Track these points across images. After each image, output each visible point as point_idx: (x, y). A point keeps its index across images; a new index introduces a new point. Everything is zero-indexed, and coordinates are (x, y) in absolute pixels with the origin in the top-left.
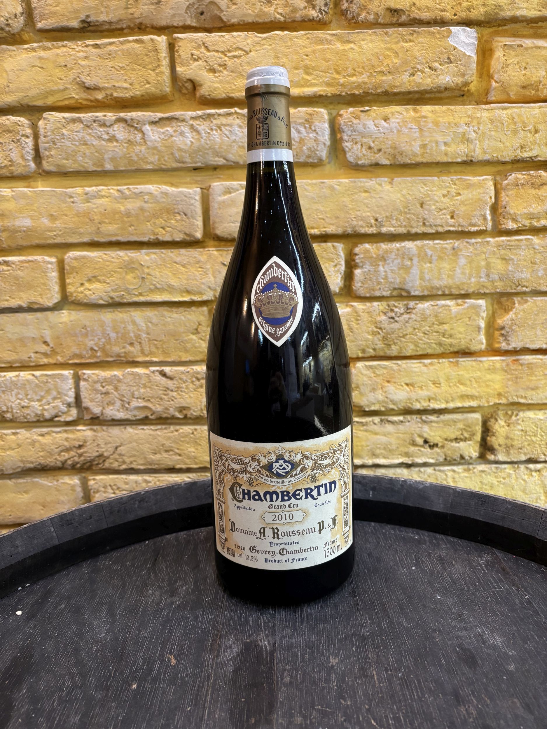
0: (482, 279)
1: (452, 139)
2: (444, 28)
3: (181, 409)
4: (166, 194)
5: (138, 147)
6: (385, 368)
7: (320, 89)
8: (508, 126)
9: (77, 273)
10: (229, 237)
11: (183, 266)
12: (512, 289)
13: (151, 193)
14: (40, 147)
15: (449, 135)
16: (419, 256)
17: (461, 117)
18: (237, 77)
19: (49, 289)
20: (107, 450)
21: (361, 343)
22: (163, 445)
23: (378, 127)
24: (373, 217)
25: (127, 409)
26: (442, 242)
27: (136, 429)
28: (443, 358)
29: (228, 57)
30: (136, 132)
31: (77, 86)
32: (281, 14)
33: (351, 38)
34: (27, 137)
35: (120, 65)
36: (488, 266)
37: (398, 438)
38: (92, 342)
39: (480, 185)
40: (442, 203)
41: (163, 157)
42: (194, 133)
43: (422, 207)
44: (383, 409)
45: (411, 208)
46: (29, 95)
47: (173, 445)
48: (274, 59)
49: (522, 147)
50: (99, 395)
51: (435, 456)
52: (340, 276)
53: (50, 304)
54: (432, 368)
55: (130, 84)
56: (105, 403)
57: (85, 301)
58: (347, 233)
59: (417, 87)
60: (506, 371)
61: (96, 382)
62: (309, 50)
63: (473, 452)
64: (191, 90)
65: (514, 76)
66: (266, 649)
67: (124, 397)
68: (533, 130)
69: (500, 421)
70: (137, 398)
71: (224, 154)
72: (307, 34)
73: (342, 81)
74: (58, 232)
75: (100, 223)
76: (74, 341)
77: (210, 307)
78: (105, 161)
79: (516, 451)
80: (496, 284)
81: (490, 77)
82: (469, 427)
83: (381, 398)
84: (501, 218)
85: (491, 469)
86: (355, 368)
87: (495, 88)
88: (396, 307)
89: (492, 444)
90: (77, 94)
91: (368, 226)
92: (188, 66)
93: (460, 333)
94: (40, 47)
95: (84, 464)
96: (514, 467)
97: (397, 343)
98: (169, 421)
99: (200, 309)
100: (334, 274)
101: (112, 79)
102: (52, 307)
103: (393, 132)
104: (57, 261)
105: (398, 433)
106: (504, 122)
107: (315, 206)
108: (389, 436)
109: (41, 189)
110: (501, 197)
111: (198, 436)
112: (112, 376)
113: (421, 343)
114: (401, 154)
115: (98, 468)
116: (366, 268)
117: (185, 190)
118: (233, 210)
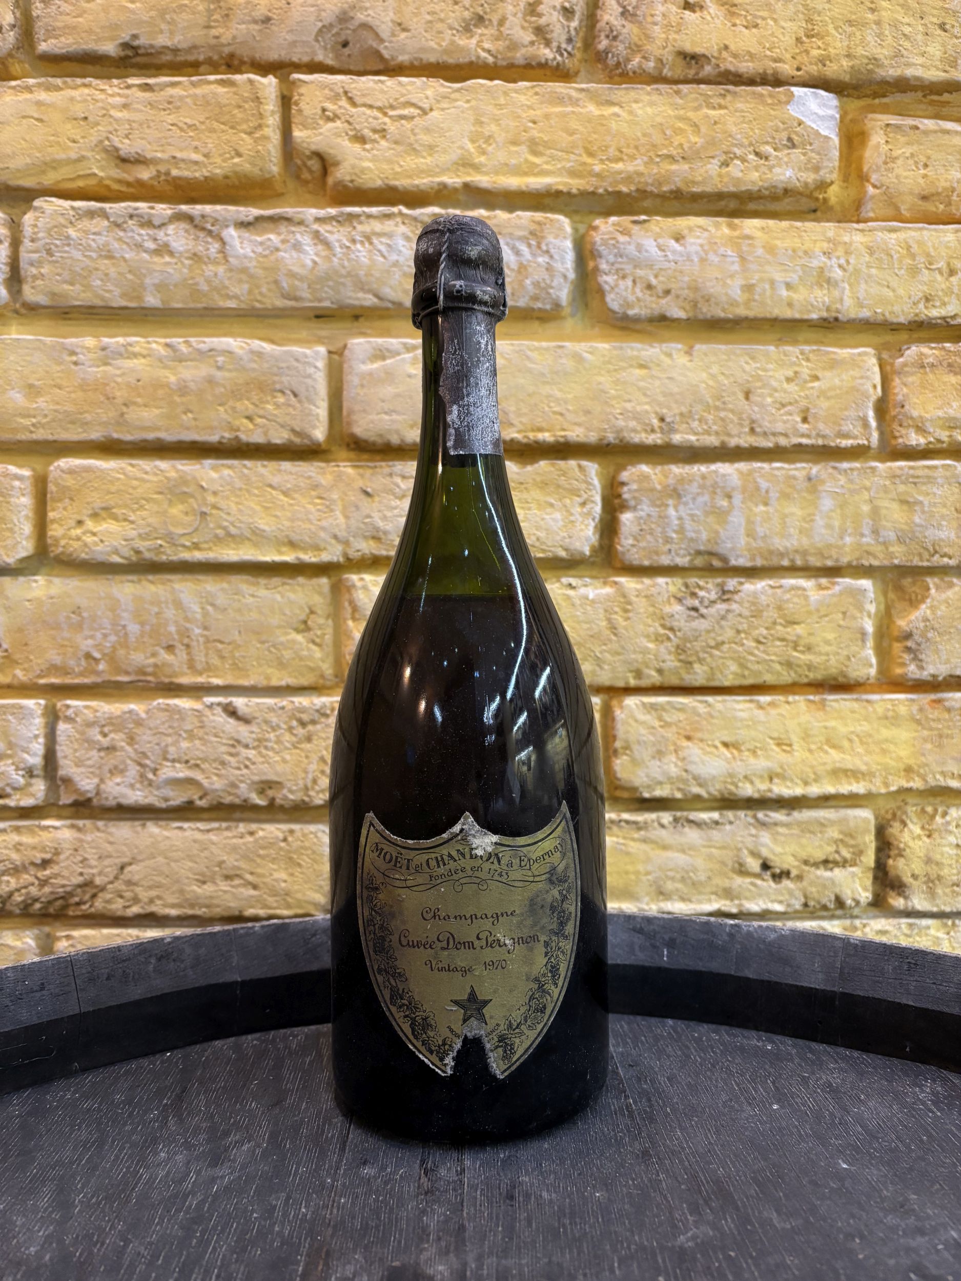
0: (864, 540)
1: (800, 278)
2: (781, 89)
3: (264, 786)
4: (260, 354)
5: (211, 267)
6: (681, 710)
7: (558, 180)
8: (901, 262)
9: (71, 499)
10: (379, 441)
11: (285, 493)
12: (921, 560)
13: (230, 352)
14: (21, 259)
15: (795, 271)
16: (744, 489)
17: (815, 241)
18: (405, 152)
19: (11, 530)
20: (102, 873)
21: (633, 656)
22: (220, 864)
23: (663, 251)
24: (656, 413)
25: (151, 783)
26: (786, 466)
27: (165, 829)
28: (794, 693)
29: (390, 117)
30: (210, 240)
31: (104, 155)
32: (489, 51)
33: (613, 98)
35: (188, 121)
36: (875, 512)
37: (710, 857)
38: (90, 642)
39: (854, 363)
40: (785, 391)
41: (258, 287)
42: (320, 247)
43: (747, 398)
44: (679, 795)
45: (727, 399)
46: (11, 166)
47: (242, 864)
48: (474, 125)
49: (927, 300)
50: (94, 753)
51: (787, 897)
52: (593, 524)
53: (11, 559)
54: (773, 712)
55: (206, 156)
56: (106, 768)
57: (83, 556)
58: (605, 442)
59: (734, 186)
60: (918, 722)
61: (90, 725)
62: (538, 112)
63: (860, 889)
64: (318, 174)
65: (906, 178)
67: (147, 757)
68: (945, 270)
69: (911, 825)
70: (173, 761)
71: (375, 286)
72: (533, 87)
73: (597, 168)
74: (39, 418)
75: (125, 405)
76: (54, 638)
77: (334, 579)
78: (145, 289)
79: (948, 890)
80: (891, 549)
81: (863, 178)
82: (851, 836)
83: (674, 771)
84: (895, 426)
85: (900, 928)
86: (621, 707)
87: (873, 197)
88: (701, 588)
89: (900, 874)
90: (102, 168)
91: (646, 431)
92: (315, 128)
93: (828, 642)
94: (39, 85)
95: (50, 902)
96: (946, 925)
97: (704, 659)
98: (238, 815)
99: (315, 581)
100: (581, 519)
101: (170, 145)
102: (13, 566)
103: (692, 261)
104: (33, 476)
105: (710, 847)
106: (893, 252)
107: (546, 390)
108: (692, 853)
109: (14, 336)
110: (894, 387)
111: (296, 844)
112: (125, 713)
113: (751, 661)
114: (708, 301)
115: (79, 913)
116: (642, 510)
117: (296, 349)
118: (389, 390)
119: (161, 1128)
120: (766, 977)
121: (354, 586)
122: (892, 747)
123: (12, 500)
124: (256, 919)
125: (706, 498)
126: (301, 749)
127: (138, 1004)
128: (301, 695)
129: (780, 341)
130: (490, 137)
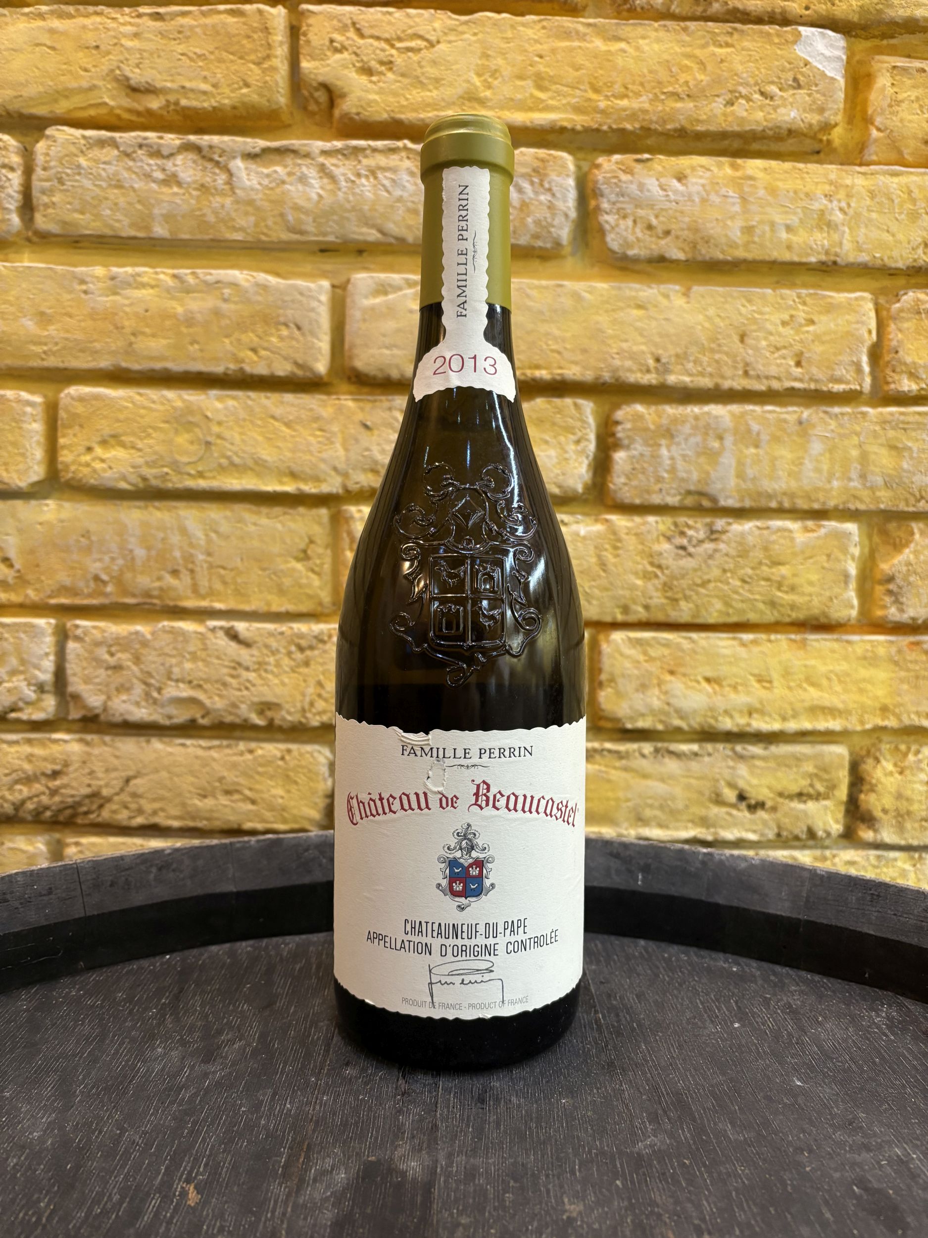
0: (852, 484)
1: (801, 219)
2: (788, 29)
3: (264, 707)
4: (265, 287)
5: (218, 199)
6: (667, 644)
7: (562, 116)
8: (901, 206)
9: (81, 426)
10: (380, 375)
11: (288, 425)
12: (907, 505)
13: (236, 285)
14: (33, 187)
15: (795, 214)
16: (736, 431)
17: (817, 183)
18: (412, 85)
19: (23, 455)
20: (108, 784)
21: (621, 592)
22: (221, 779)
23: (665, 190)
24: (652, 354)
25: (155, 702)
26: (778, 409)
27: (169, 744)
28: (777, 632)
29: (398, 49)
30: (217, 171)
31: (115, 85)
33: (621, 33)
34: (12, 169)
35: (198, 51)
36: (864, 457)
37: (688, 787)
38: (98, 565)
39: (850, 307)
40: (780, 335)
41: (264, 220)
42: (326, 181)
43: (742, 341)
44: (660, 727)
45: (722, 341)
46: (24, 94)
47: (242, 780)
48: (480, 58)
50: (102, 672)
51: (760, 827)
52: (586, 462)
53: (22, 483)
54: (756, 649)
55: (215, 86)
56: (113, 686)
57: (92, 481)
58: (601, 381)
59: (738, 125)
60: (896, 663)
61: (98, 644)
62: (545, 47)
63: (832, 822)
64: (324, 106)
65: (910, 121)
66: (414, 1179)
67: (152, 677)
69: (884, 763)
70: (177, 681)
71: (379, 221)
72: (540, 21)
73: (602, 104)
74: (50, 346)
75: (134, 334)
76: (64, 560)
77: (333, 510)
78: (153, 219)
79: (916, 825)
80: (878, 494)
81: (868, 121)
82: (825, 770)
83: (656, 703)
84: (888, 371)
85: (868, 859)
86: (608, 641)
87: (876, 140)
88: (689, 527)
89: (871, 808)
90: (113, 98)
91: (641, 371)
92: (322, 60)
93: (811, 583)
94: (52, 12)
95: (60, 811)
96: (912, 858)
97: (690, 597)
98: (238, 733)
99: (314, 512)
100: (574, 457)
101: (179, 74)
102: (26, 490)
103: (693, 201)
104: (45, 403)
105: (687, 777)
106: (894, 197)
107: (544, 328)
108: (671, 782)
109: (26, 264)
110: (889, 333)
111: (292, 764)
112: (131, 634)
113: (736, 600)
114: (707, 242)
115: (87, 822)
116: (635, 449)
117: (300, 283)
118: (390, 325)
119: (159, 1025)
120: (735, 903)
121: (352, 517)
122: (869, 687)
123: (25, 426)
124: (253, 833)
125: (699, 439)
126: (299, 673)
127: (140, 909)
128: (299, 621)
129: (777, 285)
130: (496, 71)
